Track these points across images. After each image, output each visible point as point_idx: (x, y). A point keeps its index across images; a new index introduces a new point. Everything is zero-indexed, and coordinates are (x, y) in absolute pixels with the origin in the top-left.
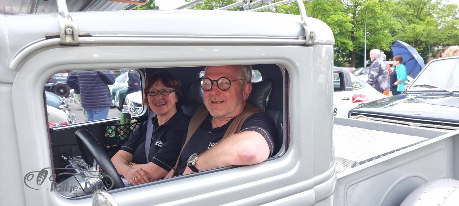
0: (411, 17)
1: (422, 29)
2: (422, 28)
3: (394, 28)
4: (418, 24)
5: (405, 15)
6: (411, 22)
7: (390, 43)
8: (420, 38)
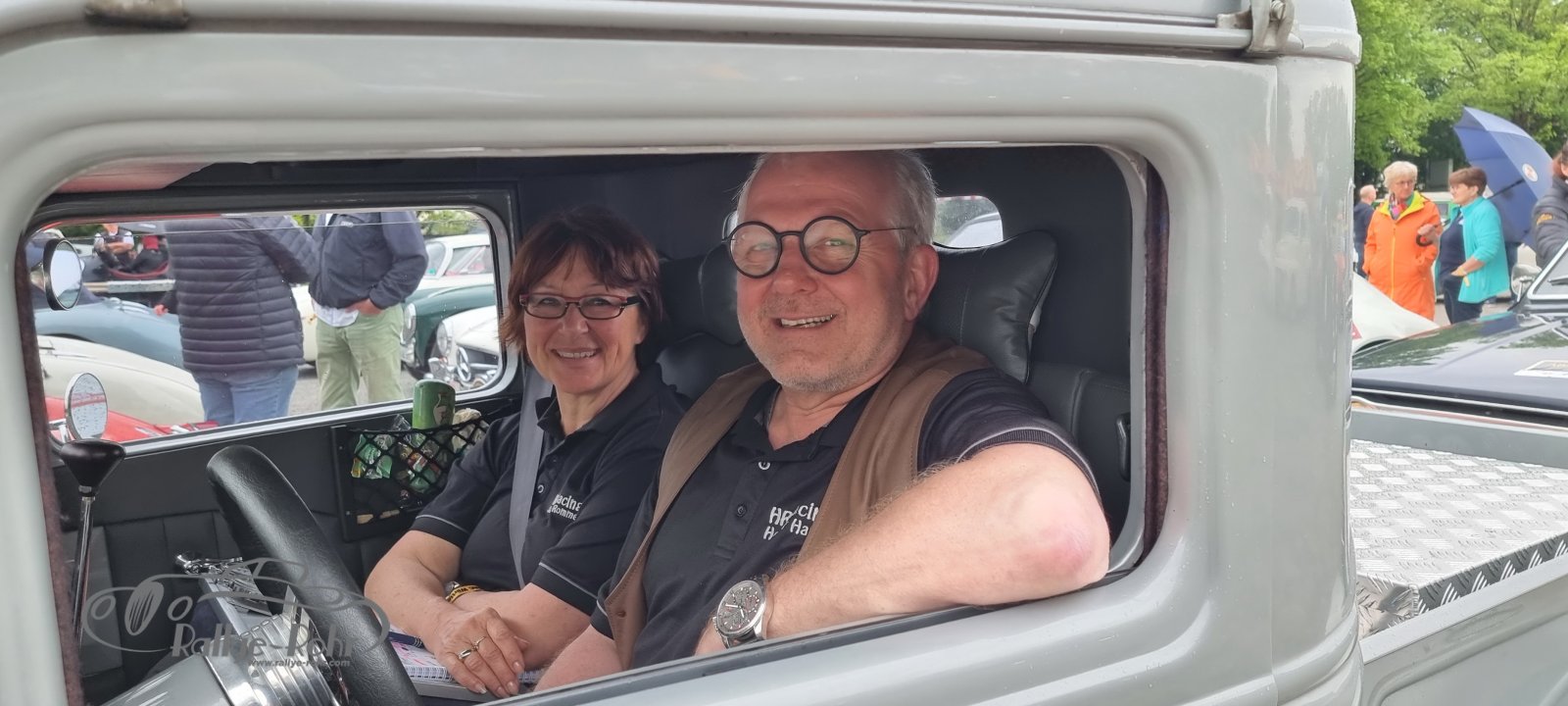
0: (1499, 26)
1: (1543, 71)
2: (1543, 66)
3: (1435, 67)
4: (1523, 51)
5: (1477, 18)
6: (1497, 43)
7: (1419, 125)
8: (1534, 106)
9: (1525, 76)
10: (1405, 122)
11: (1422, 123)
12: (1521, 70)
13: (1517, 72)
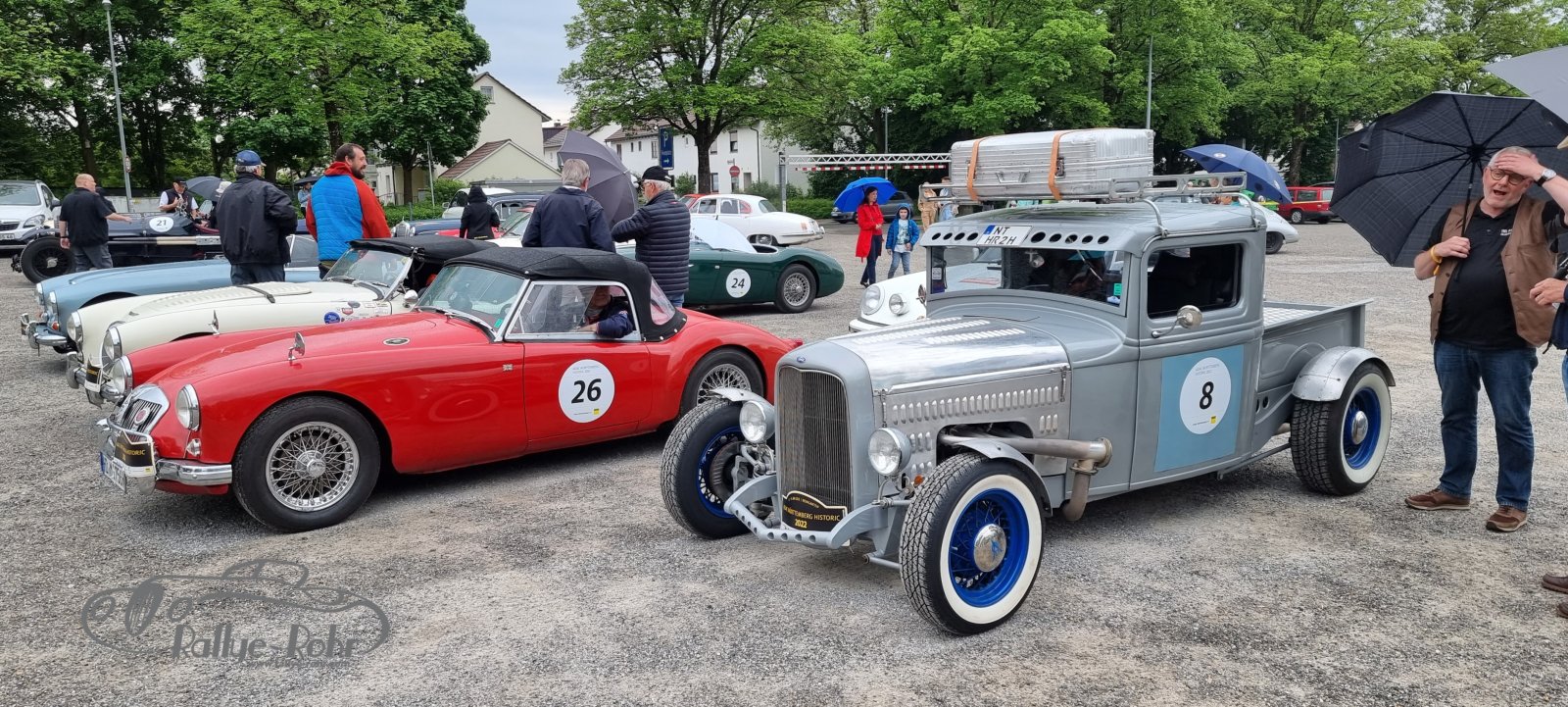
0: (1286, 29)
1: (1319, 69)
2: (1319, 65)
4: (1306, 52)
5: (1268, 20)
6: (1283, 44)
7: (1222, 111)
8: (1311, 98)
9: (1304, 74)
10: (1211, 109)
11: (1223, 109)
12: (1302, 68)
13: (1298, 69)
